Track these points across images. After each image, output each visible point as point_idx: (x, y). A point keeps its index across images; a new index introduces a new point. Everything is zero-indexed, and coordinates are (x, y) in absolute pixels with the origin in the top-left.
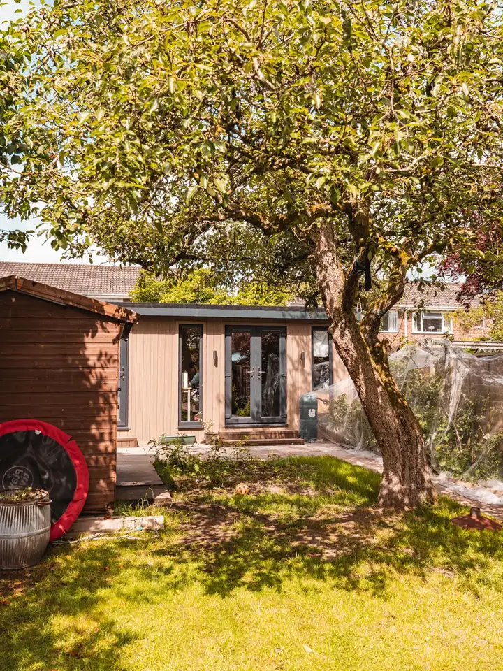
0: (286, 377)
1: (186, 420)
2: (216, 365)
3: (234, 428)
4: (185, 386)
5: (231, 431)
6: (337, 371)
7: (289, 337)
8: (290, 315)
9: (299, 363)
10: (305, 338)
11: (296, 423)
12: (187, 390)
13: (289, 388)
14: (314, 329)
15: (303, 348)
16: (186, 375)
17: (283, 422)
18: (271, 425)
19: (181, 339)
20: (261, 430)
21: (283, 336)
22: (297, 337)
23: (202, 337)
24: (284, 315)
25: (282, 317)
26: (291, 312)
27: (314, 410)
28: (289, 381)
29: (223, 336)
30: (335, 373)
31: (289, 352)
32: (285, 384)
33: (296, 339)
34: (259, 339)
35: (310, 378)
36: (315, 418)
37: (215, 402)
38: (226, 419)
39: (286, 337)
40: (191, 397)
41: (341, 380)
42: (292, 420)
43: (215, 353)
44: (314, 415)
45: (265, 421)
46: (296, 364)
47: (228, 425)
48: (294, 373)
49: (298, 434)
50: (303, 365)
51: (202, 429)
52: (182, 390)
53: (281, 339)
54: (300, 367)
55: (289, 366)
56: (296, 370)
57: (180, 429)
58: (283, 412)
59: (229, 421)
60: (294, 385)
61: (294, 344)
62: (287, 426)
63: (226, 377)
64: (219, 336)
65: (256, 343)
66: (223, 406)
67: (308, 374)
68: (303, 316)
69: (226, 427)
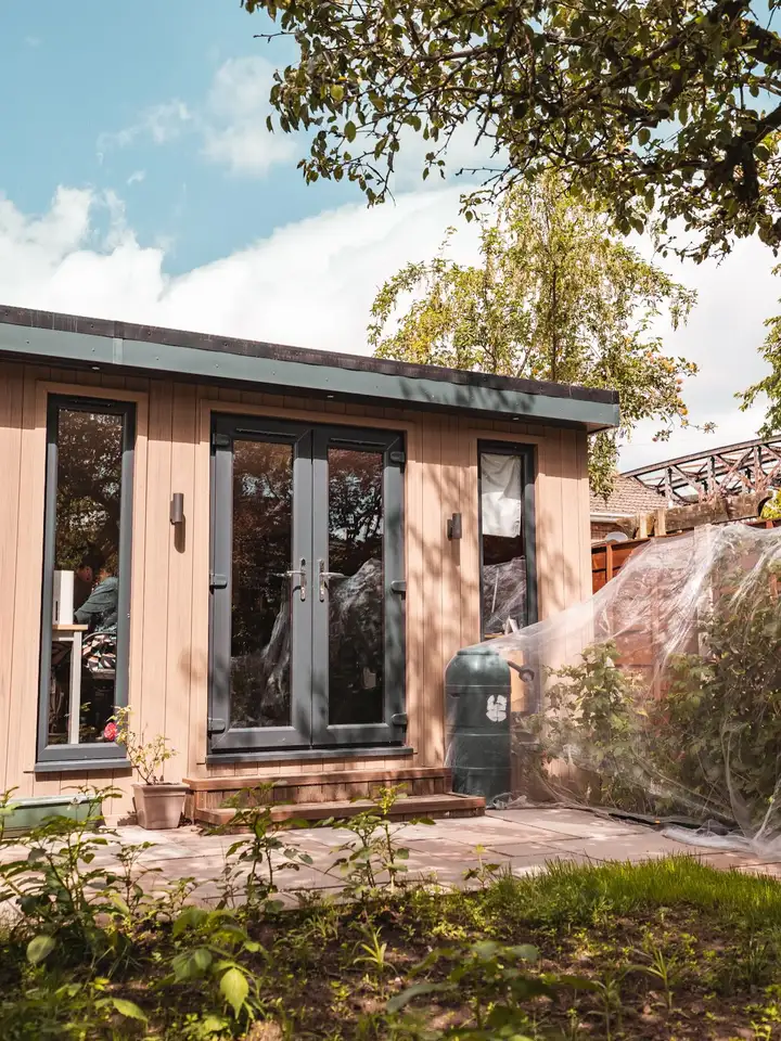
0: (404, 594)
1: (65, 740)
2: (180, 544)
3: (237, 764)
4: (65, 619)
5: (227, 775)
6: (550, 582)
7: (415, 467)
8: (423, 391)
9: (442, 553)
10: (459, 473)
11: (436, 745)
12: (71, 633)
13: (415, 631)
14: (485, 447)
15: (456, 506)
16: (67, 579)
17: (395, 741)
18: (359, 751)
19: (53, 447)
20: (329, 768)
21: (393, 463)
22: (439, 469)
23: (131, 445)
24: (406, 391)
25: (400, 396)
26: (427, 384)
27: (502, 700)
28: (415, 608)
29: (205, 446)
30: (545, 589)
31: (413, 517)
32: (401, 619)
33: (434, 477)
34: (322, 465)
35: (474, 602)
36: (505, 726)
37: (176, 678)
38: (210, 733)
39: (403, 466)
40: (84, 660)
41: (563, 608)
42: (425, 736)
43: (178, 502)
44: (502, 717)
45: (341, 741)
46: (436, 557)
47: (219, 757)
48: (428, 583)
49: (451, 780)
50: (455, 557)
51: (125, 772)
52: (55, 632)
53: (390, 473)
54: (446, 566)
55: (414, 560)
56: (436, 573)
57: (42, 776)
58: (397, 708)
59: (221, 741)
60: (429, 623)
61: (430, 491)
62: (408, 755)
63: (212, 588)
64: (189, 446)
65: (310, 479)
66: (201, 693)
67: (471, 587)
68: (460, 398)
69: (212, 764)
